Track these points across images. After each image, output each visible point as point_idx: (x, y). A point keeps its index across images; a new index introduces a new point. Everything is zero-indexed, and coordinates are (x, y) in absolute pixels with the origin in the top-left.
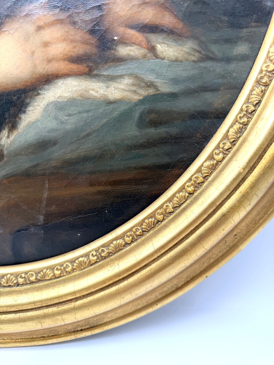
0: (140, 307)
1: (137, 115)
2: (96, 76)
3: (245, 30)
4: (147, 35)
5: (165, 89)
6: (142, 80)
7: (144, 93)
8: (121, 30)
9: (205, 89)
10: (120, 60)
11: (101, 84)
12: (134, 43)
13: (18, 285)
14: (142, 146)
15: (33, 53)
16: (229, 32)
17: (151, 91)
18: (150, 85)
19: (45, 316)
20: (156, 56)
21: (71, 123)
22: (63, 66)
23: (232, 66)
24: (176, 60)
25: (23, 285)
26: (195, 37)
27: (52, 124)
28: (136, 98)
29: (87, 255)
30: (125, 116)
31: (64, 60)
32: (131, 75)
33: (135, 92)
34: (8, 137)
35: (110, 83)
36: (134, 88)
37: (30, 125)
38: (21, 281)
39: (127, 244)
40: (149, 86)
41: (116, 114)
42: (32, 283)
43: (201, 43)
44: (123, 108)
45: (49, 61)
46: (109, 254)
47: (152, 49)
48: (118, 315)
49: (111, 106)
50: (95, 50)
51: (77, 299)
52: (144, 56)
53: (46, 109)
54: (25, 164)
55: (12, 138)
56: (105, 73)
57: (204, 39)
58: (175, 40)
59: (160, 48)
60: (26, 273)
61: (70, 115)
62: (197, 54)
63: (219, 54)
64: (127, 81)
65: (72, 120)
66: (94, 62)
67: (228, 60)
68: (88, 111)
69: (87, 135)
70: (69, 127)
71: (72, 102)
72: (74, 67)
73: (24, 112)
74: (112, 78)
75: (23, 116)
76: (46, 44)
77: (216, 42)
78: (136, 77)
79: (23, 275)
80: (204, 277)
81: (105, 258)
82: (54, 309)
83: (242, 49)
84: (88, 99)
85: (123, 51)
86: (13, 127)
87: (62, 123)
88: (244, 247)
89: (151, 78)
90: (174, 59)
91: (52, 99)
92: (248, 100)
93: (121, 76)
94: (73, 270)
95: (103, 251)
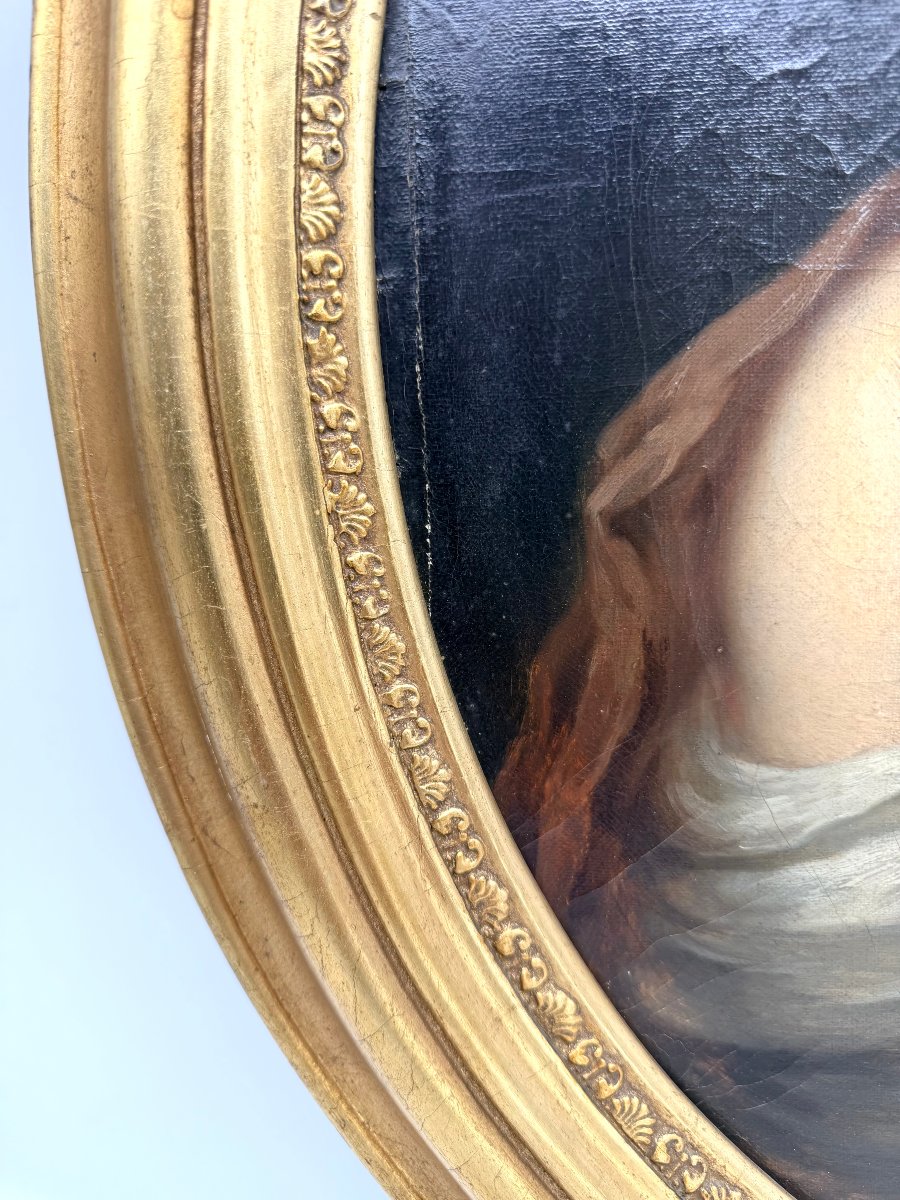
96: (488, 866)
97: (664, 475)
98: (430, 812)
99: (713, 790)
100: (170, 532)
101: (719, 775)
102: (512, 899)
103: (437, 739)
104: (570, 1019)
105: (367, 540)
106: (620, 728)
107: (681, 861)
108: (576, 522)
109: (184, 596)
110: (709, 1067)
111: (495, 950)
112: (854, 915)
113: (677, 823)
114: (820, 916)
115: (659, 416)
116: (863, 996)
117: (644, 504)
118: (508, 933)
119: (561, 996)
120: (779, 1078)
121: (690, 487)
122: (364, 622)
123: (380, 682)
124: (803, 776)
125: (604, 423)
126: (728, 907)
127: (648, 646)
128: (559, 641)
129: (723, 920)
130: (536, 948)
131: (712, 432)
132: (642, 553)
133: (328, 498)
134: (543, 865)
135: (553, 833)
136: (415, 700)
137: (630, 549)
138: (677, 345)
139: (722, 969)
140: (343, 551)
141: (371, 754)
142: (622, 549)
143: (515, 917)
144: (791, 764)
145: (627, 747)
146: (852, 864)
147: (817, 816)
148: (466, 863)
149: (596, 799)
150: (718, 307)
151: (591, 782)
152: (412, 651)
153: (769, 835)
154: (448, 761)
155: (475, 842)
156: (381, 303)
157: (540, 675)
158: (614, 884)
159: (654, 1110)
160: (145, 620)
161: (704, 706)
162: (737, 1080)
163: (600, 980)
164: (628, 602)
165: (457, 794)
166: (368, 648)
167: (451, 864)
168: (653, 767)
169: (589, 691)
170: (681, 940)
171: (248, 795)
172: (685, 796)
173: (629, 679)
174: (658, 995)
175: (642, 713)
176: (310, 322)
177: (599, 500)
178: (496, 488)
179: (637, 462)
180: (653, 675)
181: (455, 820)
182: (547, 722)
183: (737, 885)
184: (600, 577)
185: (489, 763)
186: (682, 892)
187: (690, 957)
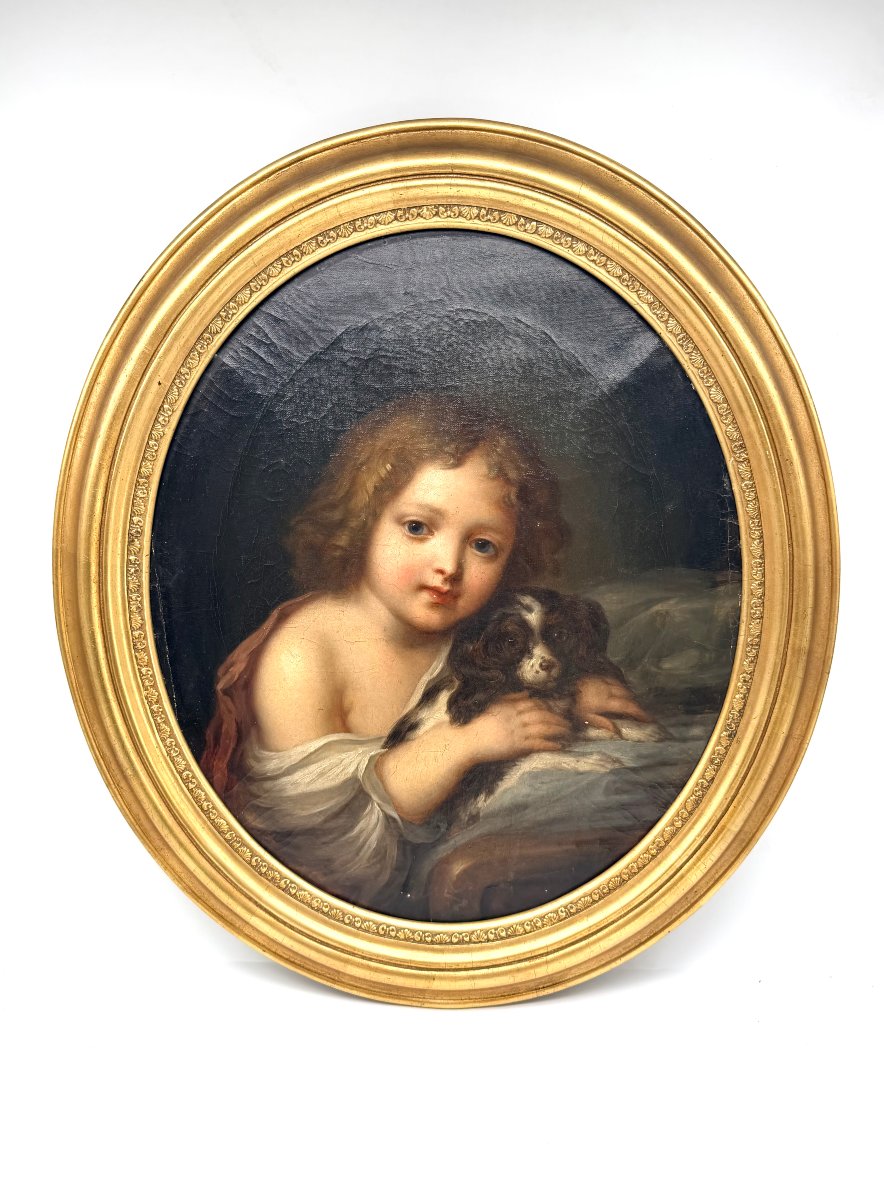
0: (603, 962)
1: (604, 783)
2: (570, 752)
3: (699, 716)
4: (615, 721)
5: (631, 764)
6: (609, 757)
7: (610, 766)
8: (592, 716)
9: (664, 764)
10: (588, 740)
11: (572, 759)
12: (603, 727)
13: (488, 940)
14: (609, 809)
15: (513, 731)
16: (685, 718)
17: (617, 765)
18: (617, 761)
19: (519, 970)
20: (622, 737)
21: (544, 790)
22: (537, 743)
23: (690, 744)
24: (639, 741)
25: (493, 941)
26: (654, 722)
27: (525, 790)
28: (603, 770)
29: (556, 912)
30: (592, 786)
31: (540, 738)
32: (599, 752)
33: (603, 766)
34: (485, 801)
35: (580, 758)
36: (602, 763)
37: (505, 791)
38: (492, 937)
39: (594, 902)
40: (615, 762)
41: (584, 783)
42: (502, 938)
43: (662, 728)
44: (591, 778)
45: (527, 738)
46: (578, 911)
47: (618, 732)
48: (581, 972)
49: (580, 777)
50: (568, 732)
51: (548, 954)
52: (611, 738)
53: (521, 777)
54: (499, 824)
55: (488, 802)
56: (576, 750)
57: (662, 723)
58: (638, 726)
59: (624, 731)
60: (496, 929)
61: (542, 783)
62: (657, 736)
63: (676, 735)
64: (595, 757)
65: (545, 787)
66: (568, 741)
67: (684, 740)
68: (558, 780)
69: (558, 800)
70: (540, 793)
71: (544, 772)
72: (550, 744)
73: (502, 780)
74: (584, 754)
75: (500, 783)
76: (525, 725)
77: (673, 726)
78: (604, 754)
79: (493, 931)
80: (666, 930)
81: (573, 914)
82: (527, 963)
83: (696, 731)
84: (561, 770)
85: (593, 733)
86: (490, 792)
87: (536, 789)
88: (701, 903)
89: (617, 755)
90: (636, 739)
91: (528, 769)
92: (703, 776)
93: (591, 753)
94: (543, 925)
95: (572, 907)
96: (199, 786)
97: (236, 679)
98: (180, 774)
99: (258, 760)
100: (103, 707)
101: (260, 756)
102: (206, 794)
103: (181, 753)
104: (225, 827)
105: (157, 702)
106: (232, 745)
107: (252, 780)
108: (215, 692)
109: (107, 721)
110: (269, 838)
111: (202, 809)
112: (301, 789)
113: (250, 770)
114: (292, 792)
115: (232, 665)
116: (305, 813)
117: (231, 687)
118: (205, 804)
119: (222, 821)
120: (288, 839)
121: (242, 682)
122: (158, 725)
123: (163, 740)
124: (281, 754)
125: (218, 667)
126: (267, 791)
127: (237, 724)
128: (213, 724)
129: (266, 795)
130: (214, 808)
131: (245, 669)
132: (232, 700)
133: (144, 693)
134: (216, 785)
135: (217, 776)
136: (174, 743)
137: (229, 699)
138: (235, 647)
139: (268, 809)
140: (150, 707)
141: (162, 759)
142: (226, 698)
143: (207, 799)
144: (278, 751)
145: (235, 750)
146: (297, 776)
147: (287, 763)
148: (191, 786)
149: (228, 765)
150: (242, 639)
151: (226, 761)
152: (172, 730)
153: (274, 770)
154: (184, 759)
155: (194, 780)
156: (156, 641)
157: (209, 734)
158: (235, 788)
159: (252, 850)
160: (96, 727)
161: (253, 738)
162: (277, 842)
163: (235, 816)
164: (230, 712)
165: (188, 767)
166: (159, 731)
167: (187, 787)
168: (242, 755)
169: (223, 737)
170: (256, 802)
171: (129, 772)
172: (252, 762)
173: (233, 732)
174: (250, 818)
175: (238, 740)
176: (136, 650)
177: (220, 686)
178: (192, 685)
179: (228, 676)
180: (239, 731)
181: (188, 775)
182: (212, 745)
183: (268, 785)
184: (222, 706)
185: (197, 759)
186: (254, 788)
187: (258, 807)
